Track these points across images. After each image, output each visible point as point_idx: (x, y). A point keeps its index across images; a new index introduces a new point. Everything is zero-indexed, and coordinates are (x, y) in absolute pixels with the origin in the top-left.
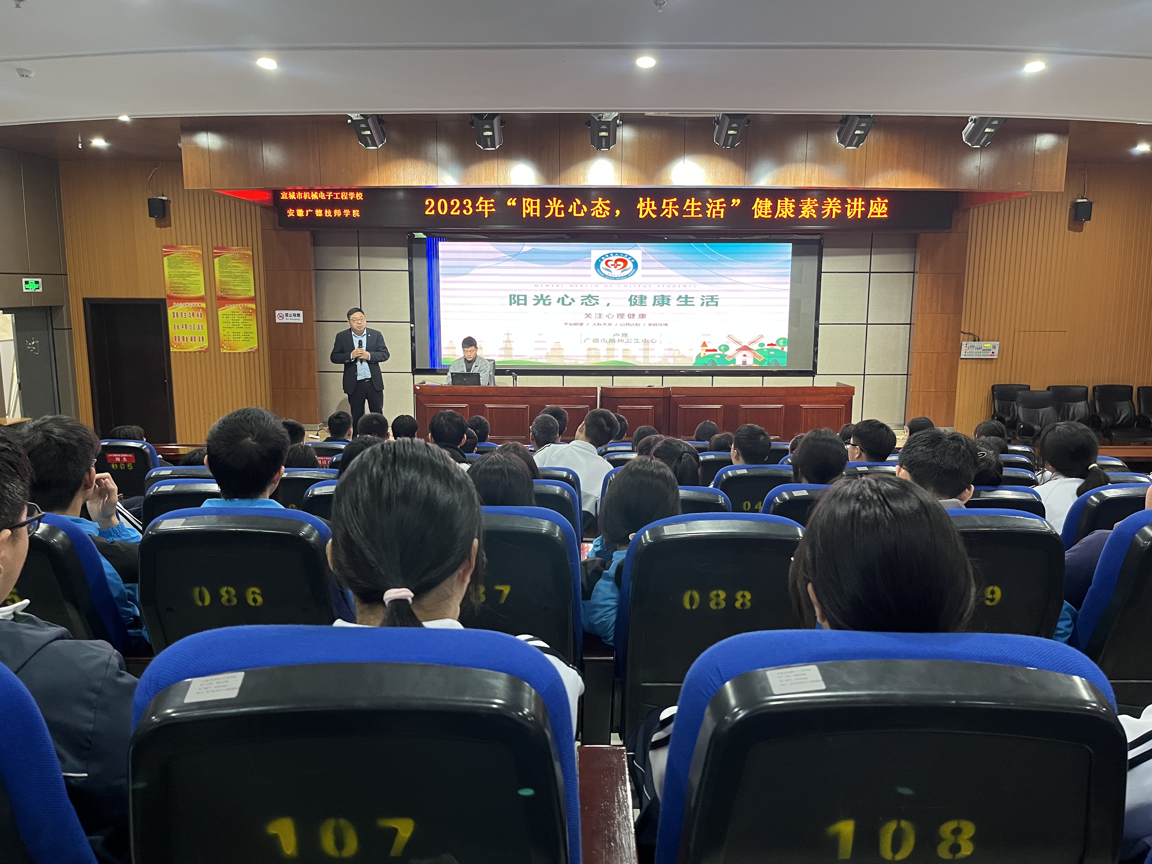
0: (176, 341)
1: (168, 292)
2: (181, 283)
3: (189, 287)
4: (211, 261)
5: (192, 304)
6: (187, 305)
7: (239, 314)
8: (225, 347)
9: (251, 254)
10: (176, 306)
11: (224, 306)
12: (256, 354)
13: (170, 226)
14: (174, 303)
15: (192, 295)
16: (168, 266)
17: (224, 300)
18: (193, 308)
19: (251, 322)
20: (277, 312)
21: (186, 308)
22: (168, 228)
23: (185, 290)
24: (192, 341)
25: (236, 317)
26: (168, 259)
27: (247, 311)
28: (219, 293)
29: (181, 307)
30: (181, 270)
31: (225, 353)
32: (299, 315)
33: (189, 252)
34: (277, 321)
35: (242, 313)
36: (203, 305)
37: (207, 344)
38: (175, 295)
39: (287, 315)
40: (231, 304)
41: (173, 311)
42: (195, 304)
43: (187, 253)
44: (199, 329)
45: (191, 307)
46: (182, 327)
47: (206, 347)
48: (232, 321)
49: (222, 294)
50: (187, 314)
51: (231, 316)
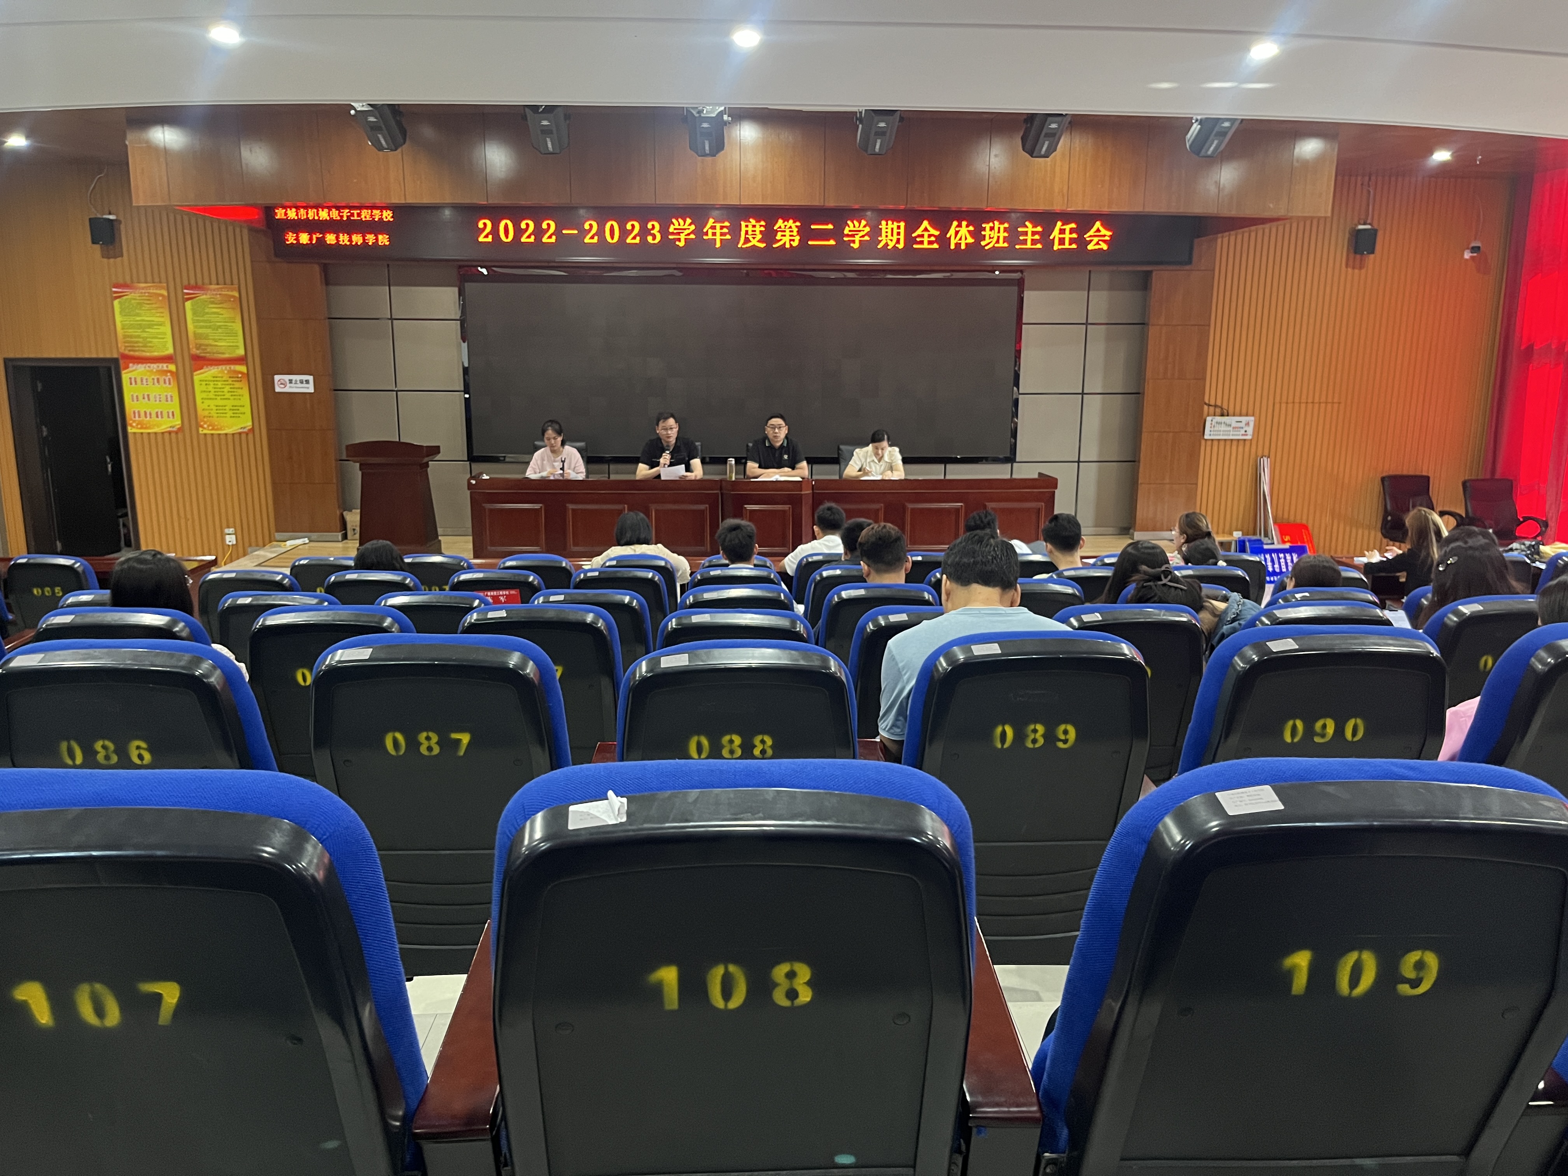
0: (135, 417)
1: (122, 350)
2: (139, 337)
3: (150, 342)
4: (181, 307)
5: (154, 365)
6: (149, 367)
7: (224, 379)
8: (205, 426)
9: (236, 294)
10: (134, 368)
11: (201, 368)
12: (251, 436)
13: (122, 256)
14: (131, 365)
15: (156, 354)
16: (121, 313)
17: (201, 361)
18: (158, 371)
19: (240, 392)
20: (277, 378)
21: (148, 371)
22: (119, 259)
23: (145, 346)
24: (157, 417)
25: (219, 383)
26: (120, 302)
27: (234, 375)
28: (194, 350)
29: (140, 370)
30: (138, 318)
31: (205, 434)
32: (307, 382)
33: (148, 293)
34: (278, 390)
35: (228, 379)
36: (172, 367)
37: (179, 422)
38: (132, 353)
39: (291, 381)
40: (211, 365)
41: (129, 375)
42: (160, 365)
43: (147, 295)
44: (167, 401)
45: (155, 370)
46: (144, 398)
47: (178, 427)
48: (213, 390)
49: (198, 352)
50: (150, 380)
51: (212, 383)
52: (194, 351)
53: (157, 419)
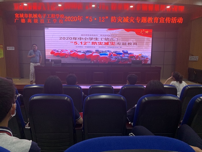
12: (3, 59)
19: (1, 50)
20: (7, 47)
32: (13, 48)
34: (7, 49)
39: (10, 48)
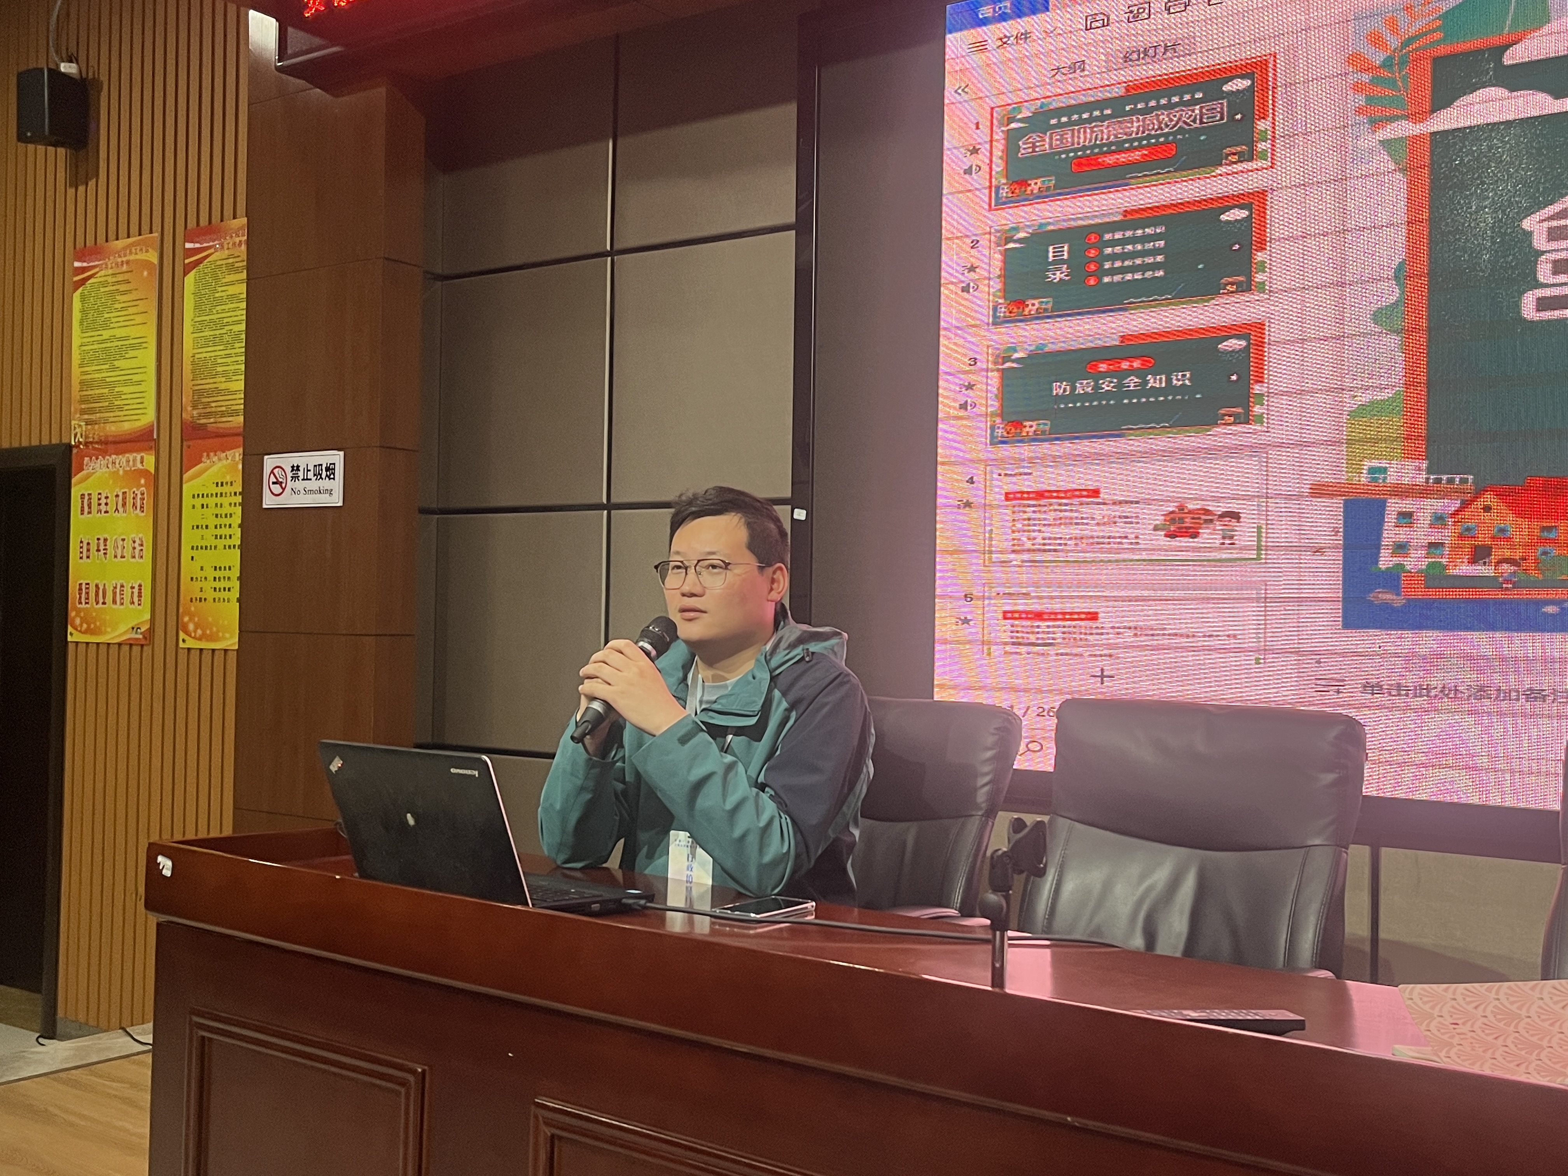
0: (80, 603)
1: (77, 421)
4: (177, 289)
5: (121, 459)
6: (113, 463)
8: (191, 627)
10: (91, 469)
11: (195, 461)
13: (97, 174)
14: (87, 460)
15: (127, 426)
16: (81, 323)
17: (200, 438)
18: (125, 473)
20: (269, 463)
21: (112, 475)
22: (92, 184)
23: (109, 409)
24: (114, 602)
25: (224, 501)
26: (83, 296)
28: (190, 409)
29: (98, 474)
30: (106, 334)
31: (188, 651)
33: (128, 262)
36: (149, 462)
37: (147, 616)
38: (90, 430)
39: (298, 473)
40: (216, 449)
41: (82, 489)
42: (131, 456)
43: (125, 268)
44: (134, 557)
45: (121, 472)
46: (98, 550)
47: (143, 630)
48: (212, 522)
49: (195, 412)
50: (112, 500)
51: (212, 501)
52: (190, 413)
53: (114, 607)
